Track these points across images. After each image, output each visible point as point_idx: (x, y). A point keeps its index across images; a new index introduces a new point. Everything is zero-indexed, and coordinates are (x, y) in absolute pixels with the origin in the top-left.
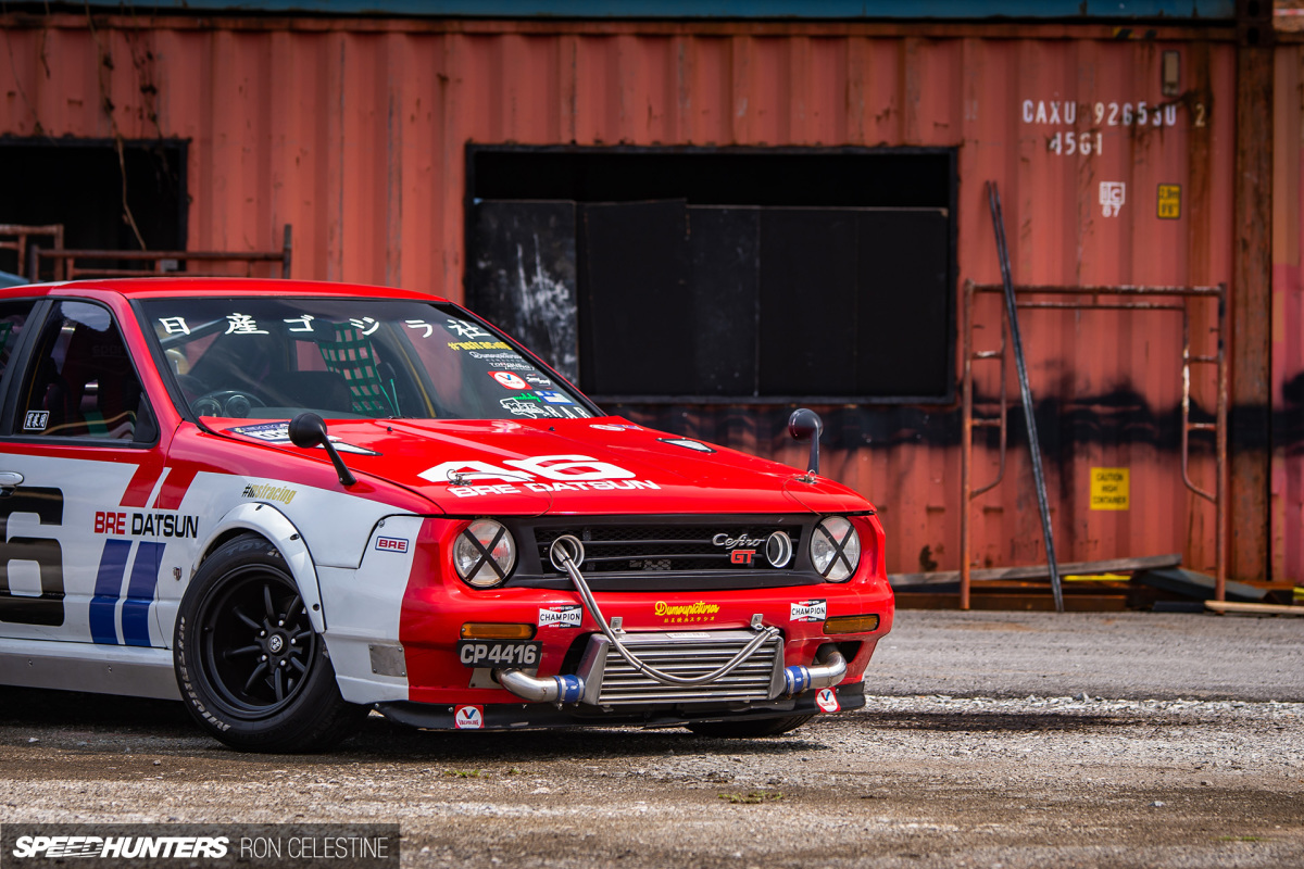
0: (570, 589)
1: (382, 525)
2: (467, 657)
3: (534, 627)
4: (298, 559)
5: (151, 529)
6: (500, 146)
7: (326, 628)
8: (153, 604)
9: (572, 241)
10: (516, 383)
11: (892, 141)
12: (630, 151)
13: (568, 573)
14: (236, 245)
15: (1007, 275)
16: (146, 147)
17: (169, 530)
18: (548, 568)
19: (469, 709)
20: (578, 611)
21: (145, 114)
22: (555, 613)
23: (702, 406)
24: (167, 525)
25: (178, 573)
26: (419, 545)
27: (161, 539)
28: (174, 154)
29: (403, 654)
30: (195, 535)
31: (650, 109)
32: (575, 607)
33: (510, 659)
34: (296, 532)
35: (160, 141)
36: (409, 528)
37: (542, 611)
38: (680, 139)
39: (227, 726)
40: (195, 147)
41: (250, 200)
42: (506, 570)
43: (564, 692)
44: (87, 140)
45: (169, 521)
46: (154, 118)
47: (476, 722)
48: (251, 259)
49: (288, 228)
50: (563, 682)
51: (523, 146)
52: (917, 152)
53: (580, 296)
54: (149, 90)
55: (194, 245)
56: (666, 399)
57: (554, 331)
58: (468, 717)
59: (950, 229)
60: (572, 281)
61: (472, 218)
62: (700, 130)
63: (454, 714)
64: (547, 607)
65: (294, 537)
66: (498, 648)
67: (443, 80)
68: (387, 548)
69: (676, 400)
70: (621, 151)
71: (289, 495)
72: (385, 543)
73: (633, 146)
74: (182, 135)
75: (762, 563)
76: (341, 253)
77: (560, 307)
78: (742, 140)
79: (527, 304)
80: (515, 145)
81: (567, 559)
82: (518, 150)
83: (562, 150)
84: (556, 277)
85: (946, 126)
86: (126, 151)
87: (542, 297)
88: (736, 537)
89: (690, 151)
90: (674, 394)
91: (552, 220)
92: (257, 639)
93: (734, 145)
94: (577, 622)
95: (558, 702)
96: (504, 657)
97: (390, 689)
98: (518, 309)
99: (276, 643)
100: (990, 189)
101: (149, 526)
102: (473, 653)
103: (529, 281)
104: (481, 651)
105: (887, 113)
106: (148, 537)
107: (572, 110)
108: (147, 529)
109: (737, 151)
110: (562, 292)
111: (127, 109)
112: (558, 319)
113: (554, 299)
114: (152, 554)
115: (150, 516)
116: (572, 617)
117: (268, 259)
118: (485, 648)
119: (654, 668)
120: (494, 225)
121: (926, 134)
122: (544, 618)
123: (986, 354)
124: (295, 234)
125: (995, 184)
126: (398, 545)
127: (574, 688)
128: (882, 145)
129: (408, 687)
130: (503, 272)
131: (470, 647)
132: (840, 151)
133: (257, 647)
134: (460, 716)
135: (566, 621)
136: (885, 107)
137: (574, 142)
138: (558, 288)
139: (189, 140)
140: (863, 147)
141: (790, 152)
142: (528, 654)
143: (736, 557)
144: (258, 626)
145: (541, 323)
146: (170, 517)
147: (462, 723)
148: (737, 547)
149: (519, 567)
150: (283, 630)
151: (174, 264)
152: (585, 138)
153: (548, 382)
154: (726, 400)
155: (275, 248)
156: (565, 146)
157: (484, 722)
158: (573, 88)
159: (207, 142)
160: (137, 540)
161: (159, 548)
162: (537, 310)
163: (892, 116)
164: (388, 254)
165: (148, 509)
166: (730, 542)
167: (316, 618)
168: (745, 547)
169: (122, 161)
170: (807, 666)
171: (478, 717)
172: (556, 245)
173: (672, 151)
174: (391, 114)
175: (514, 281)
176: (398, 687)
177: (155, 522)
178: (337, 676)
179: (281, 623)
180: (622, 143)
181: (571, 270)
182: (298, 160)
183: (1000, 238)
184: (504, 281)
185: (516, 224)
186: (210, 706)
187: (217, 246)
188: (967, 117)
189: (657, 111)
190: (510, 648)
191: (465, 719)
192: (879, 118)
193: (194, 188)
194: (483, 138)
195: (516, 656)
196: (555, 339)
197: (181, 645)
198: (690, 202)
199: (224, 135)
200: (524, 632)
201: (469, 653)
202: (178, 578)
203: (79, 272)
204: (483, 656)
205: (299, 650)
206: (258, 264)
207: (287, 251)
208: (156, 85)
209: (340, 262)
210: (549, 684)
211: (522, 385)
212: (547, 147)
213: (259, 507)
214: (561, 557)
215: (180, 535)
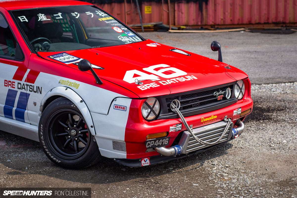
0: (178, 117)
1: (115, 101)
2: (148, 146)
3: (168, 133)
4: (84, 110)
5: (24, 88)
7: (96, 134)
8: (26, 111)
10: (120, 31)
13: (176, 112)
17: (31, 90)
18: (170, 111)
19: (145, 159)
20: (181, 125)
22: (174, 127)
24: (30, 88)
25: (35, 104)
26: (130, 108)
27: (28, 92)
29: (125, 145)
30: (41, 93)
32: (180, 124)
33: (161, 144)
34: (82, 100)
36: (127, 102)
37: (171, 127)
39: (59, 161)
42: (157, 113)
43: (177, 152)
45: (31, 87)
47: (148, 163)
50: (176, 148)
58: (145, 162)
63: (141, 162)
64: (172, 125)
65: (81, 101)
66: (157, 141)
68: (118, 109)
71: (77, 86)
72: (117, 107)
75: (224, 98)
81: (176, 107)
88: (219, 92)
92: (66, 131)
94: (180, 129)
95: (175, 155)
96: (159, 144)
97: (120, 155)
99: (73, 132)
101: (24, 87)
102: (150, 144)
104: (152, 143)
106: (23, 91)
108: (23, 88)
114: (25, 97)
115: (24, 84)
116: (179, 128)
118: (153, 142)
119: (205, 142)
122: (171, 129)
126: (123, 108)
127: (180, 150)
129: (126, 154)
131: (149, 142)
133: (67, 133)
134: (143, 162)
135: (177, 129)
142: (166, 141)
143: (219, 98)
144: (67, 127)
146: (32, 86)
147: (144, 164)
148: (219, 95)
149: (161, 112)
150: (76, 128)
153: (126, 29)
157: (150, 163)
160: (19, 91)
161: (27, 95)
165: (23, 82)
166: (218, 94)
167: (92, 130)
168: (221, 94)
170: (236, 128)
171: (148, 161)
176: (123, 155)
177: (26, 87)
178: (99, 149)
179: (75, 126)
186: (53, 154)
190: (161, 140)
191: (144, 162)
195: (162, 142)
197: (42, 133)
200: (165, 134)
201: (149, 144)
202: (35, 105)
204: (153, 144)
205: (82, 135)
210: (172, 150)
211: (121, 31)
213: (66, 89)
214: (174, 107)
215: (36, 92)
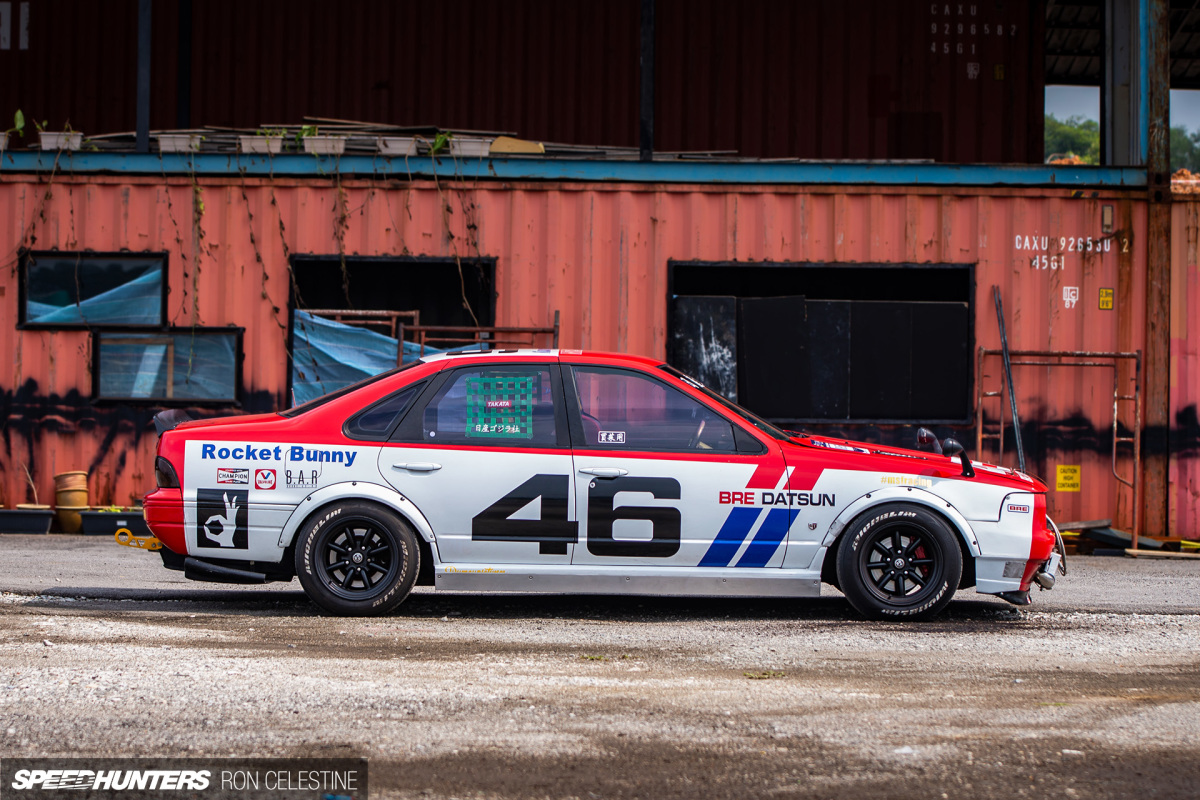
6: (690, 262)
9: (734, 322)
11: (934, 260)
12: (770, 266)
14: (525, 324)
15: (1005, 344)
16: (471, 262)
21: (470, 242)
23: (815, 425)
28: (488, 266)
31: (783, 240)
35: (479, 259)
38: (801, 258)
40: (500, 262)
41: (534, 295)
44: (434, 258)
46: (475, 245)
48: (534, 332)
49: (557, 313)
51: (704, 262)
52: (950, 267)
53: (738, 356)
54: (472, 227)
55: (499, 323)
56: (792, 420)
57: (723, 377)
59: (970, 315)
60: (734, 346)
61: (672, 307)
62: (814, 252)
67: (654, 221)
69: (799, 421)
70: (765, 265)
73: (772, 263)
74: (493, 255)
76: (590, 328)
77: (726, 363)
78: (840, 259)
79: (705, 361)
80: (699, 261)
82: (701, 264)
83: (728, 265)
84: (724, 344)
85: (967, 251)
86: (462, 264)
87: (715, 357)
89: (808, 266)
90: (796, 417)
91: (722, 308)
93: (835, 262)
98: (700, 364)
100: (995, 290)
103: (707, 346)
105: (931, 242)
107: (735, 240)
109: (837, 266)
110: (727, 354)
111: (459, 239)
112: (725, 370)
113: (722, 357)
117: (544, 332)
120: (686, 312)
121: (955, 256)
123: (991, 393)
124: (562, 316)
125: (998, 287)
128: (928, 262)
130: (691, 341)
132: (901, 266)
136: (930, 239)
137: (735, 260)
138: (725, 351)
139: (497, 258)
140: (916, 263)
141: (870, 267)
145: (714, 372)
151: (487, 335)
152: (742, 258)
154: (830, 421)
155: (549, 325)
156: (730, 262)
158: (735, 226)
159: (508, 259)
162: (712, 364)
163: (934, 244)
164: (619, 329)
169: (460, 270)
172: (724, 324)
173: (796, 266)
174: (621, 242)
175: (697, 346)
180: (765, 260)
181: (733, 340)
182: (564, 270)
183: (1001, 321)
184: (691, 346)
185: (699, 311)
187: (513, 324)
188: (981, 246)
189: (787, 240)
192: (925, 246)
193: (499, 288)
194: (679, 257)
196: (723, 383)
198: (808, 298)
199: (518, 255)
203: (428, 339)
206: (538, 335)
207: (557, 327)
208: (476, 224)
209: (589, 334)
212: (719, 263)
